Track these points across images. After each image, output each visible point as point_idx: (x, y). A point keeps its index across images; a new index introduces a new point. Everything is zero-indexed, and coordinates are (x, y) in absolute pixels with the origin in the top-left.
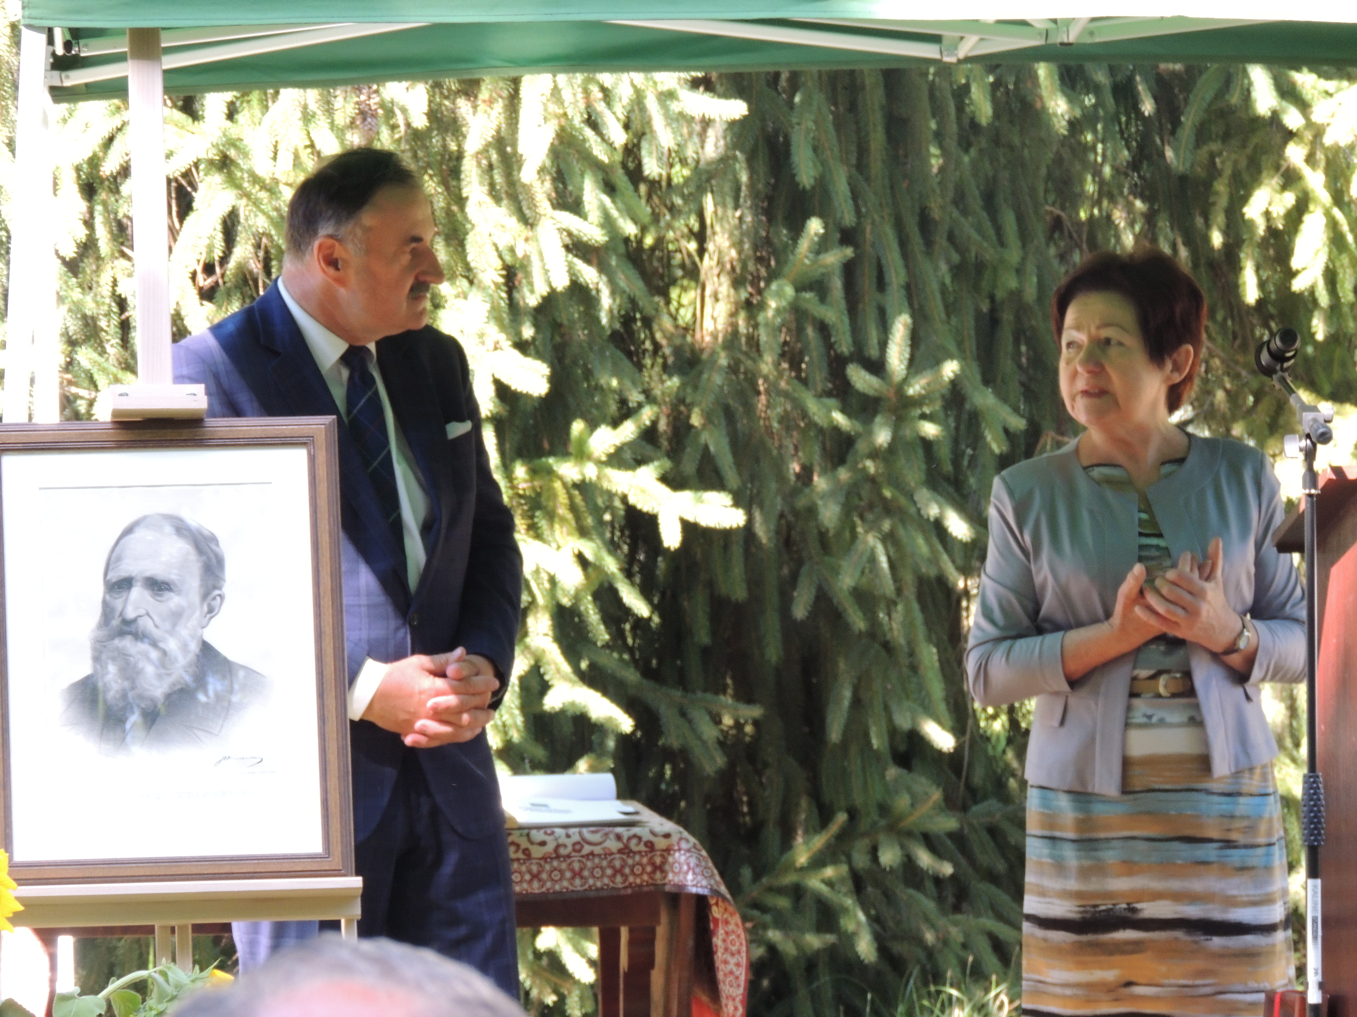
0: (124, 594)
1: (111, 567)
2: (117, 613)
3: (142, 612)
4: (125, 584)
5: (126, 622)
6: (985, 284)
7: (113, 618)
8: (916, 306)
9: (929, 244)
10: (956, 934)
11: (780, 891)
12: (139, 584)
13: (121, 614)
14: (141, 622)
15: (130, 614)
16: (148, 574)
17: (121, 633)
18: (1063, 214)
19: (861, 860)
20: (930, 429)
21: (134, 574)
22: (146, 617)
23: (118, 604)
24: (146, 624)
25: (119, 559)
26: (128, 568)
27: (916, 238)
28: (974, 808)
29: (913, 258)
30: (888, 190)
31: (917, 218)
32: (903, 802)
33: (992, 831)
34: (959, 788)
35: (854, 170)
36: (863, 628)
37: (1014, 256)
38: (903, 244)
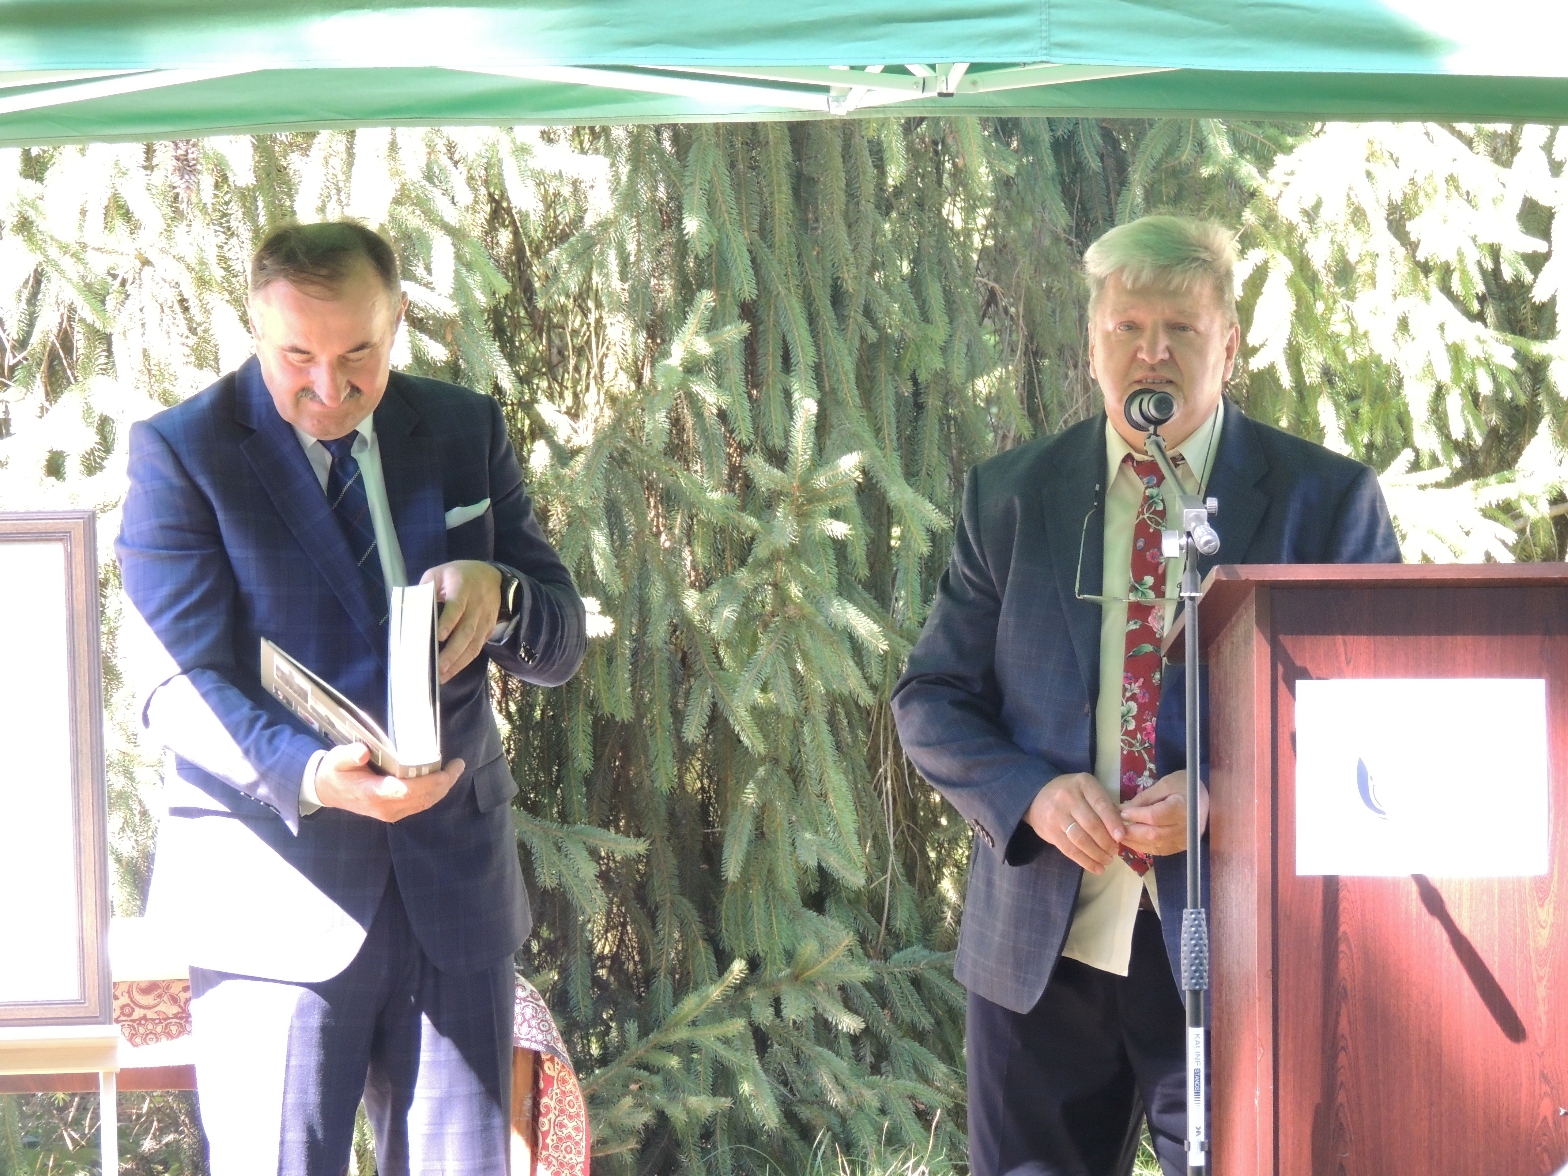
6: (907, 365)
8: (827, 389)
10: (870, 1098)
11: (671, 1048)
18: (997, 286)
19: (763, 1015)
20: (839, 529)
27: (827, 313)
28: (896, 956)
29: (825, 335)
30: (795, 259)
31: (828, 290)
32: (808, 948)
33: (916, 982)
34: (879, 933)
35: (756, 236)
36: (763, 752)
37: (939, 332)
38: (812, 319)
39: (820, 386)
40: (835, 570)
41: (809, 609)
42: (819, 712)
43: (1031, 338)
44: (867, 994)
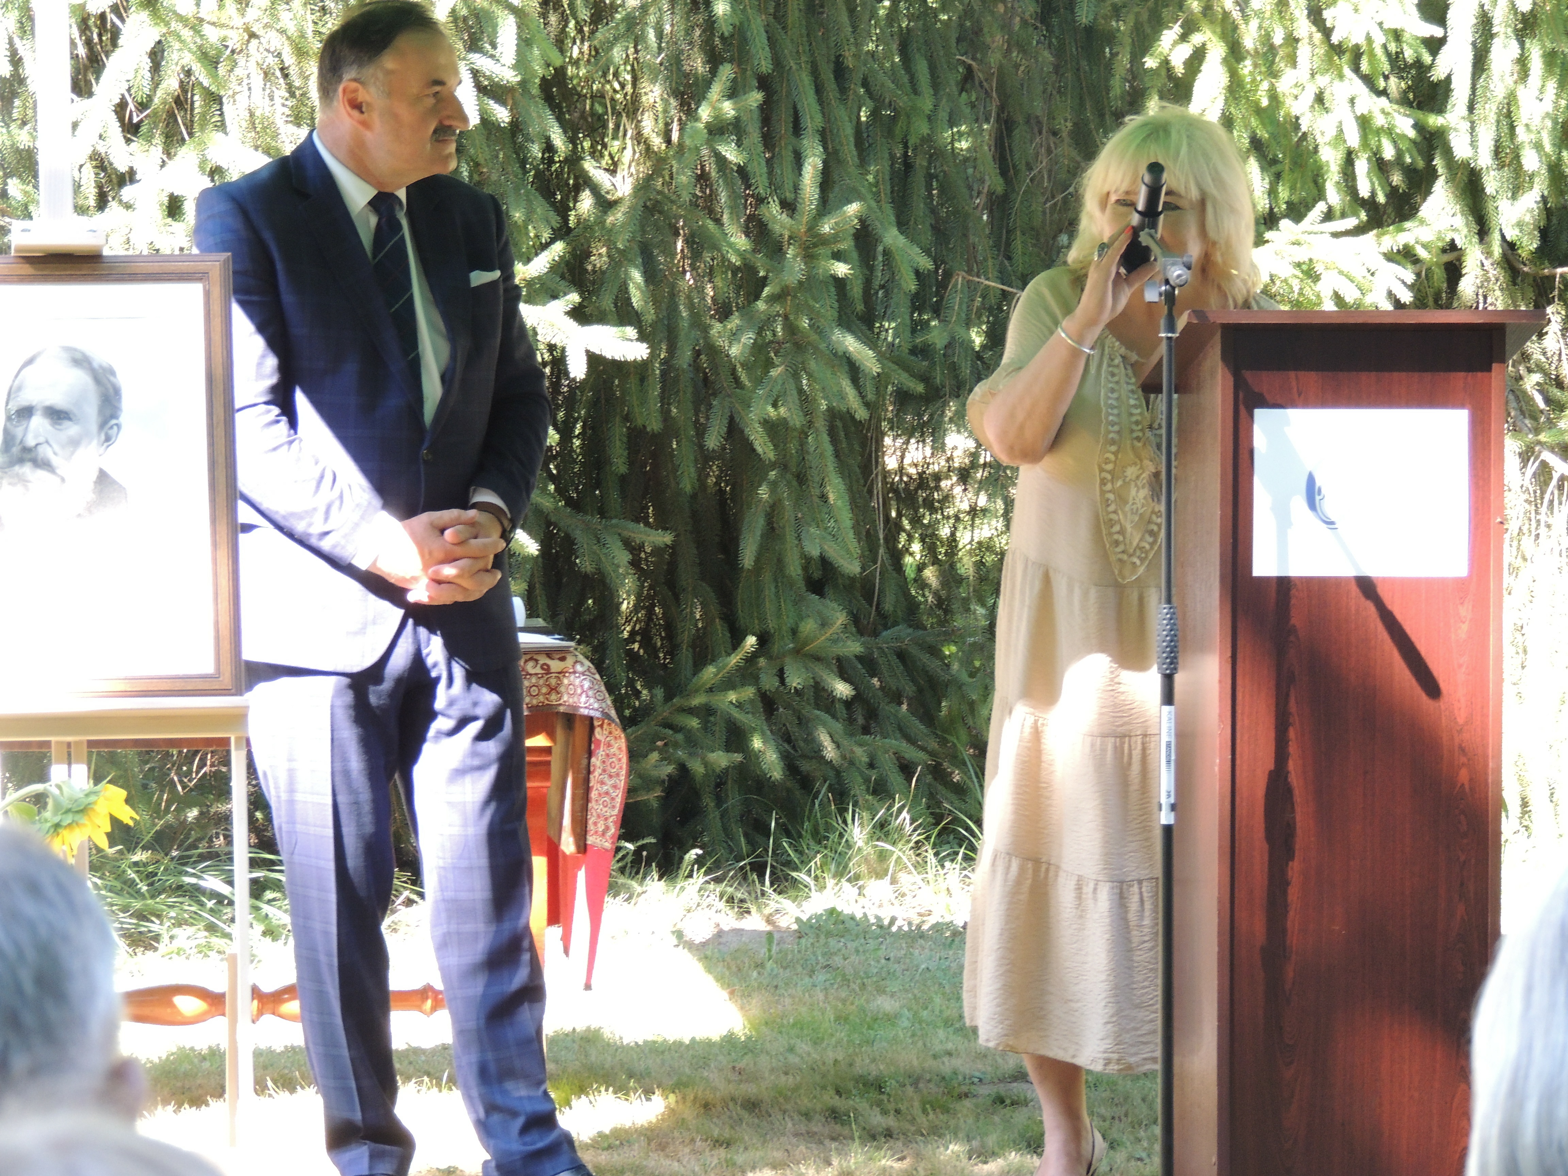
0: (25, 423)
1: (12, 396)
2: (18, 441)
3: (41, 439)
4: (26, 412)
5: (26, 450)
6: (898, 131)
7: (14, 445)
8: (830, 150)
9: (843, 90)
10: (861, 754)
11: (691, 711)
12: (39, 413)
13: (21, 442)
14: (40, 449)
15: (31, 442)
16: (48, 403)
17: (21, 461)
18: (973, 63)
19: (769, 682)
20: (841, 269)
21: (34, 404)
22: (46, 445)
23: (19, 432)
24: (45, 452)
25: (19, 389)
26: (27, 397)
27: (831, 85)
28: (884, 633)
29: (829, 104)
30: (805, 39)
31: (832, 66)
32: (809, 626)
33: (902, 656)
34: (870, 614)
35: (771, 18)
36: (773, 459)
37: (927, 103)
38: (819, 90)
39: (825, 148)
40: (836, 305)
41: (814, 337)
42: (821, 424)
43: (1002, 108)
44: (860, 666)
